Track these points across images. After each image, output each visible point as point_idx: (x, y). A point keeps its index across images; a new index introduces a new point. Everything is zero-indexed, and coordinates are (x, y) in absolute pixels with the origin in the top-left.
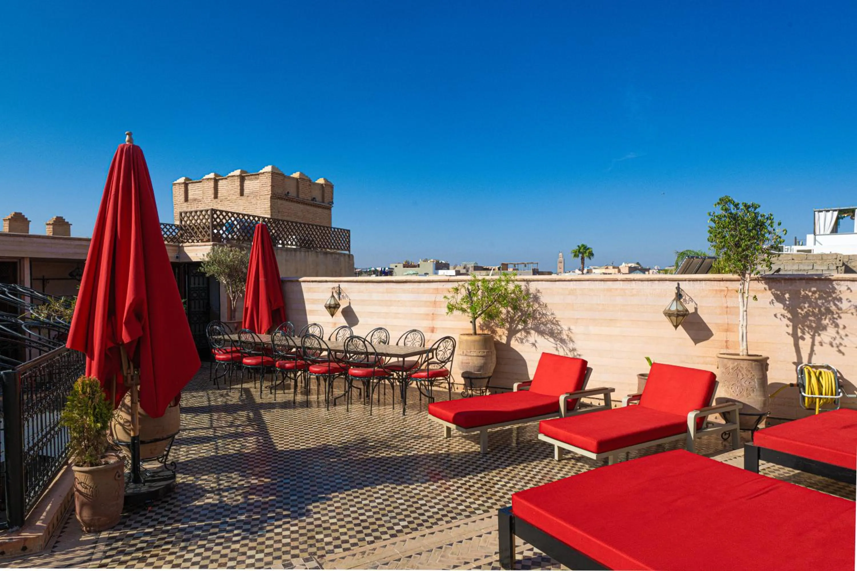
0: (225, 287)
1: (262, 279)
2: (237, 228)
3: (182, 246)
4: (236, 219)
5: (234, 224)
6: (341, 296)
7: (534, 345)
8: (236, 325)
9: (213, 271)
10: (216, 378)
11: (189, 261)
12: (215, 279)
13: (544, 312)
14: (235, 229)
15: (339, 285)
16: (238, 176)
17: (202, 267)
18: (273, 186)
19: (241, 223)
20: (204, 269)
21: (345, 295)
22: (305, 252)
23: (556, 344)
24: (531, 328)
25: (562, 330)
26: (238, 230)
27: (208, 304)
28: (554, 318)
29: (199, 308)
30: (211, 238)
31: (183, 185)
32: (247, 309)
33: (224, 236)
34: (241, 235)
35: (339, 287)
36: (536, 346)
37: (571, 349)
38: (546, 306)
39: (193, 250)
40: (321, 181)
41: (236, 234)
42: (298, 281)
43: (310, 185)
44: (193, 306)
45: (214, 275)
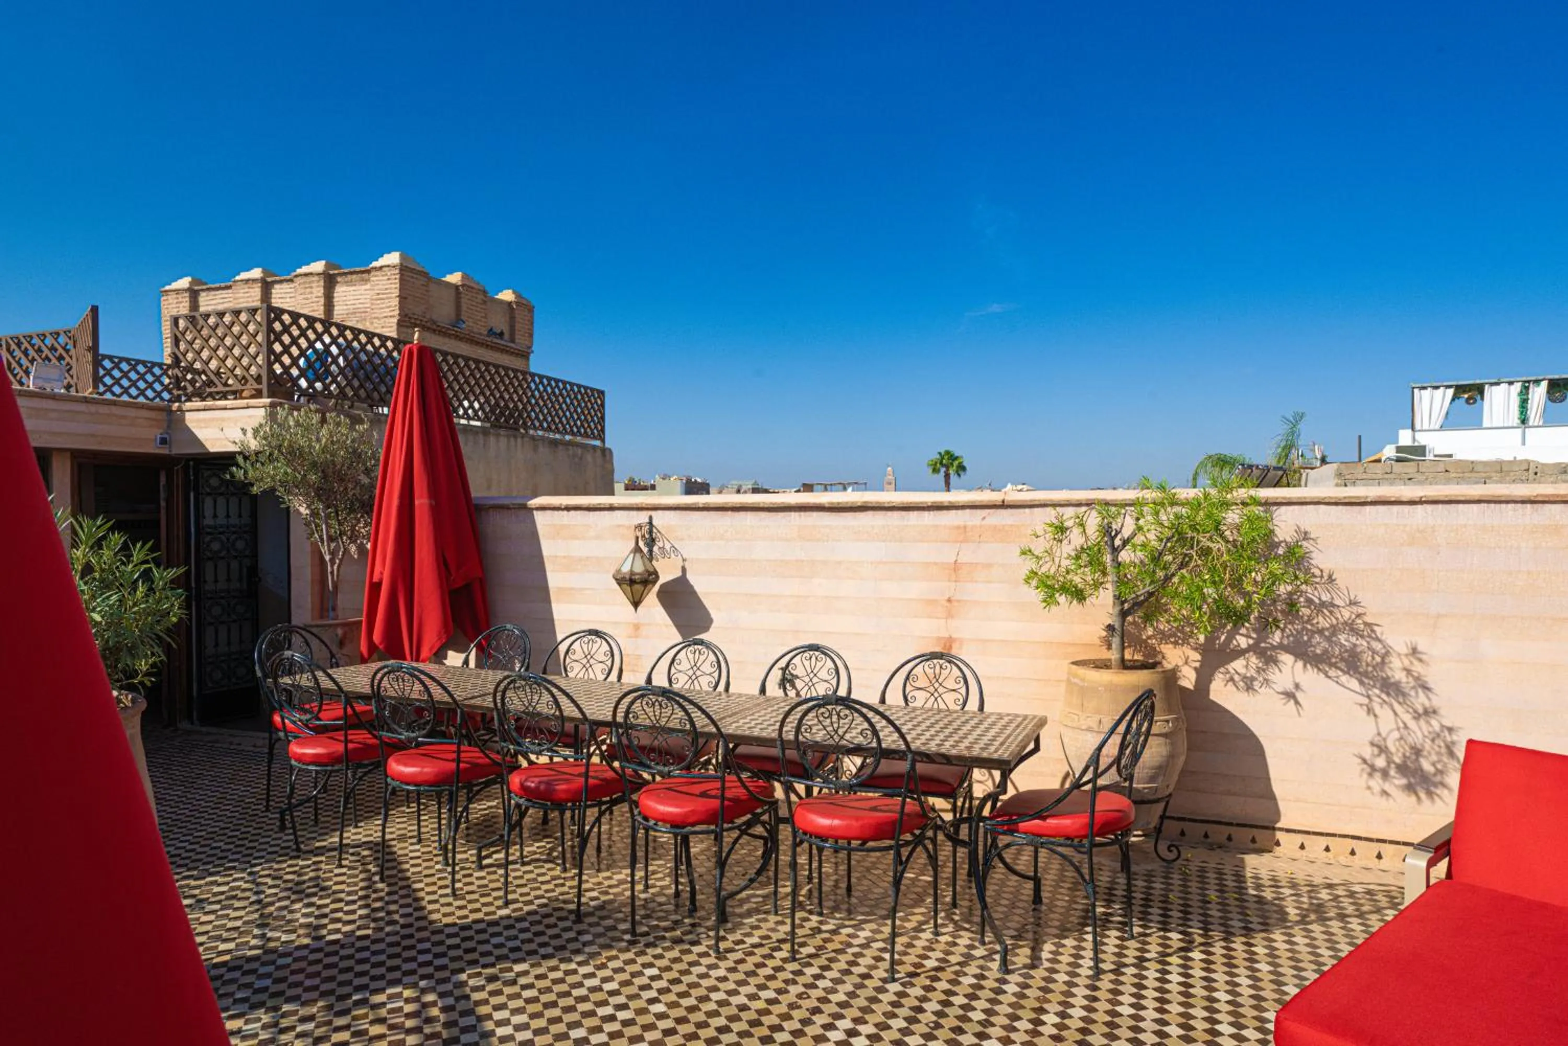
0: (307, 524)
1: (421, 502)
2: (338, 365)
3: (180, 409)
4: (334, 341)
5: (330, 354)
6: (655, 549)
7: (1290, 695)
8: (340, 631)
9: (273, 479)
10: (291, 808)
11: (201, 451)
12: (278, 500)
13: (1325, 597)
14: (333, 368)
15: (651, 518)
16: (318, 274)
17: (238, 466)
18: (402, 298)
19: (348, 352)
20: (246, 472)
21: (668, 546)
22: (508, 437)
23: (1368, 697)
24: (1282, 647)
25: (1387, 653)
26: (342, 371)
27: (253, 572)
28: (1359, 616)
29: (229, 580)
30: (264, 387)
31: (187, 295)
32: (375, 588)
33: (303, 383)
34: (349, 384)
35: (650, 523)
36: (1297, 703)
37: (1421, 711)
38: (1331, 579)
39: (213, 420)
40: (507, 295)
41: (334, 381)
42: (524, 507)
43: (485, 302)
44: (209, 576)
45: (273, 490)
